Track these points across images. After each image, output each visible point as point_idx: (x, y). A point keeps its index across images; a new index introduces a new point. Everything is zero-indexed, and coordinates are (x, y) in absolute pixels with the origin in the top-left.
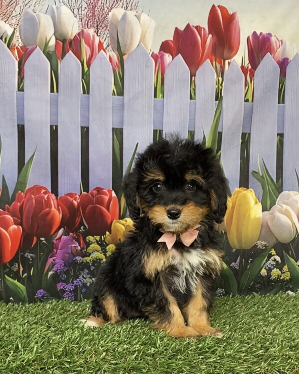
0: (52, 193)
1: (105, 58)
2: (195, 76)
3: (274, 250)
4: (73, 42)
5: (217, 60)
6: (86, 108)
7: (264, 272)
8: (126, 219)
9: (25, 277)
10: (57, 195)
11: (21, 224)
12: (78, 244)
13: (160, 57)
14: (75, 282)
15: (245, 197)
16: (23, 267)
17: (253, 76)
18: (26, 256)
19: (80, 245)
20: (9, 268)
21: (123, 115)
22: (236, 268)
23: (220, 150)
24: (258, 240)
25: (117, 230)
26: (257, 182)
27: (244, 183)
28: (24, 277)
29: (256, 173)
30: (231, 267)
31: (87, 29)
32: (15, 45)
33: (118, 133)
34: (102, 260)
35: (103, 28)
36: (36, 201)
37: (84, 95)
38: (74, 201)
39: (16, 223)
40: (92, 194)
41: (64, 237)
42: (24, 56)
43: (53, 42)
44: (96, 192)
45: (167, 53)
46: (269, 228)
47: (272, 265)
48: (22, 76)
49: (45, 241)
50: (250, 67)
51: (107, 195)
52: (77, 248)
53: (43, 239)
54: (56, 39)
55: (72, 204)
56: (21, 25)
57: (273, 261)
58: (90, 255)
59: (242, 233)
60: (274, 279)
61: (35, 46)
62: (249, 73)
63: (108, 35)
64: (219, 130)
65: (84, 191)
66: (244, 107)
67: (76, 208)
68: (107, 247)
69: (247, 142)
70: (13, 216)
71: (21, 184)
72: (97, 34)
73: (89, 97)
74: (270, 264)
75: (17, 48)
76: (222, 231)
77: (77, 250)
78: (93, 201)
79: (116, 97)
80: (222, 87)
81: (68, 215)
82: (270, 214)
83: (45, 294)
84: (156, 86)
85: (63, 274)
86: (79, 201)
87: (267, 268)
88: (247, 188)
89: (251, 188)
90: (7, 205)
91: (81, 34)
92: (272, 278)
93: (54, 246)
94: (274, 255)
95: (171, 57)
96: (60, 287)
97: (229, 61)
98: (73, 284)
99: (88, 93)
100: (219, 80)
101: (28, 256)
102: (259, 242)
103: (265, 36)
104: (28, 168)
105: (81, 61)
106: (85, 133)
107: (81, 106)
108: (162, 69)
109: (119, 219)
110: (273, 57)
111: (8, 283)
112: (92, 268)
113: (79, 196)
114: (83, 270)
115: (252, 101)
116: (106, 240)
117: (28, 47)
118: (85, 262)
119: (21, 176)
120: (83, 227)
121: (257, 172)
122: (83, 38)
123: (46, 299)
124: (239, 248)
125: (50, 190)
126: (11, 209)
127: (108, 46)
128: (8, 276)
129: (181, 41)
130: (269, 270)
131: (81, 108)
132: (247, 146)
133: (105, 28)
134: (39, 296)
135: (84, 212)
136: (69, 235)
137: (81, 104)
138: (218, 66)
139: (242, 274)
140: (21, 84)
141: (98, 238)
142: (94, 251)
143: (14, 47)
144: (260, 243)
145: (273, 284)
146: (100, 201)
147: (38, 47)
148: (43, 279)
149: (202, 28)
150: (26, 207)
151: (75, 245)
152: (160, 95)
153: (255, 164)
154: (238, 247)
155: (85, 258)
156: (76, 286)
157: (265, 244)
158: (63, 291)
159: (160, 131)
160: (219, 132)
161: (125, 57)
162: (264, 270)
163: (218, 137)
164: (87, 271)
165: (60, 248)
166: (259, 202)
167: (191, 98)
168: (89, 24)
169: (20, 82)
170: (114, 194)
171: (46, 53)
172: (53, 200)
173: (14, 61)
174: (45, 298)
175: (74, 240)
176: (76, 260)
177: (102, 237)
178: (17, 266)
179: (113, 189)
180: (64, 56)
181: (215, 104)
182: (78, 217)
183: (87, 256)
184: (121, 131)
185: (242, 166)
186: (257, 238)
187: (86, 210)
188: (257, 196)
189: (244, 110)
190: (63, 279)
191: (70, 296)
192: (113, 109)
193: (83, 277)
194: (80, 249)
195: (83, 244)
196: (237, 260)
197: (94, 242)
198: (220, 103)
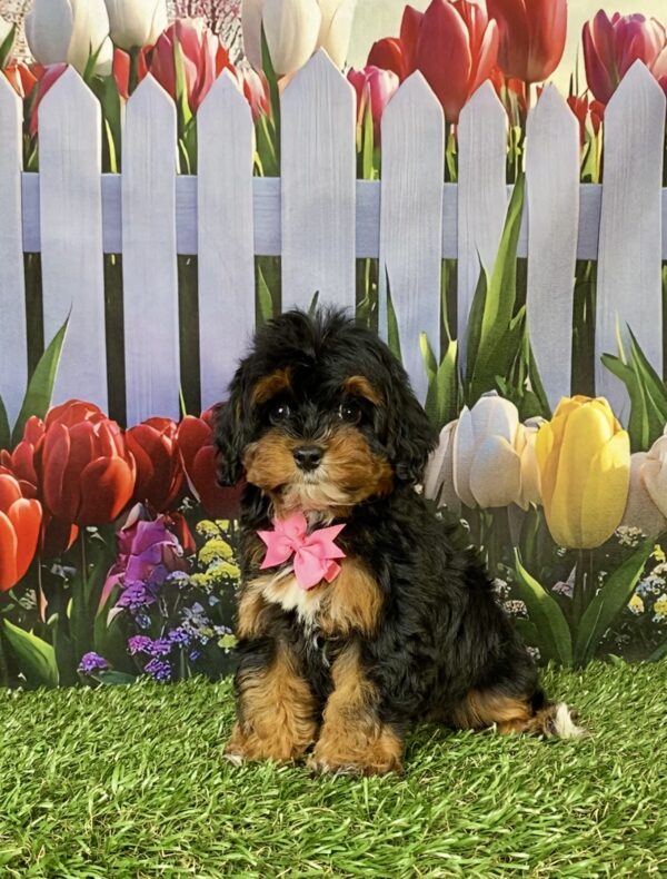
0: (111, 418)
1: (233, 87)
2: (456, 123)
3: (662, 549)
4: (155, 51)
5: (511, 81)
6: (189, 208)
7: (636, 604)
9: (54, 622)
10: (122, 424)
11: (39, 496)
12: (176, 540)
13: (369, 80)
14: (172, 634)
15: (587, 418)
16: (47, 598)
17: (602, 119)
18: (54, 571)
19: (181, 543)
20: (12, 601)
21: (280, 222)
22: (567, 594)
23: (524, 303)
24: (622, 524)
26: (617, 379)
27: (583, 383)
28: (49, 622)
29: (613, 358)
30: (555, 592)
31: (188, 18)
32: (16, 60)
33: (269, 270)
34: (236, 580)
35: (227, 15)
36: (72, 439)
37: (183, 176)
38: (165, 438)
39: (27, 494)
40: (207, 419)
41: (144, 525)
42: (37, 87)
43: (106, 55)
45: (386, 69)
46: (649, 496)
47: (656, 586)
48: (33, 134)
49: (97, 535)
50: (591, 98)
52: (174, 550)
53: (94, 529)
54: (115, 46)
55: (160, 445)
56: (30, 17)
57: (659, 575)
58: (206, 567)
59: (580, 507)
60: (662, 620)
61: (64, 64)
62: (589, 111)
63: (240, 31)
64: (520, 254)
65: (188, 413)
66: (581, 197)
67: (171, 453)
69: (590, 282)
70: (18, 477)
71: (35, 399)
72: (213, 29)
73: (196, 180)
74: (651, 582)
75: (20, 68)
76: (531, 506)
77: (174, 555)
78: (211, 436)
79: (263, 178)
80: (522, 150)
81: (152, 473)
82: (649, 458)
83: (101, 663)
84: (360, 150)
85: (143, 613)
86: (176, 437)
87: (645, 594)
88: (592, 395)
89: (600, 395)
90: (3, 451)
91: (174, 31)
92: (658, 617)
93: (121, 546)
94: (661, 561)
95: (396, 78)
96: (136, 646)
97: (540, 85)
98: (169, 638)
99: (194, 172)
100: (514, 133)
101: (58, 571)
102: (623, 529)
103: (628, 22)
104: (52, 358)
105: (175, 99)
106: (188, 269)
107: (177, 203)
108: (373, 108)
110: (651, 71)
111: (11, 638)
112: (213, 601)
113: (178, 425)
114: (190, 606)
115: (601, 181)
117: (46, 67)
118: (195, 585)
119: (34, 378)
120: (187, 499)
121: (616, 355)
122: (179, 40)
123: (104, 675)
124: (573, 547)
125: (105, 411)
126: (13, 458)
127: (240, 58)
128: (12, 622)
129: (419, 40)
130: (650, 600)
131: (177, 208)
132: (589, 293)
133: (232, 14)
134: (87, 667)
135: (189, 465)
136: (154, 519)
137: (177, 199)
138: (513, 97)
139: (582, 611)
140: (30, 156)
141: (224, 524)
142: (216, 559)
143: (13, 64)
144: (627, 533)
145: (660, 632)
147: (71, 66)
148: (97, 626)
149: (470, 5)
150: (48, 453)
151: (170, 543)
152: (370, 171)
153: (610, 335)
154: (571, 543)
155: (196, 576)
156: (175, 645)
157: (640, 535)
158: (144, 657)
159: (372, 260)
160: (519, 259)
161: (282, 83)
162: (639, 599)
163: (518, 273)
164: (202, 609)
165: (133, 550)
166: (623, 428)
167: (447, 178)
168: (194, 6)
169: (28, 148)
171: (90, 80)
172: (114, 436)
173: (14, 99)
174: (102, 672)
175: (168, 531)
176: (173, 579)
177: (236, 522)
178: (33, 596)
180: (135, 87)
181: (505, 192)
182: (176, 477)
183: (199, 571)
184: (277, 261)
185: (577, 343)
186: (619, 521)
187: (196, 460)
188: (618, 415)
189: (581, 204)
190: (144, 627)
191: (162, 669)
192: (254, 210)
193: (191, 621)
194: (182, 551)
195: (189, 539)
196: (569, 575)
197: (215, 536)
198: (520, 188)
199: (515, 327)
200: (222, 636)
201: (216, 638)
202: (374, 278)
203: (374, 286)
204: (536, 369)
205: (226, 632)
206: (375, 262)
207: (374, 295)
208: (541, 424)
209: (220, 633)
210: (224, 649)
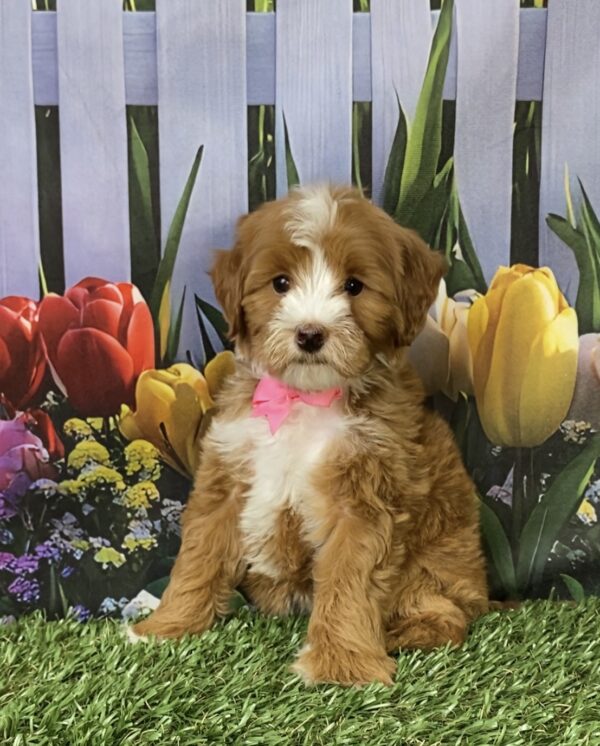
6: (48, 51)
7: (586, 512)
8: (175, 366)
12: (40, 443)
14: (39, 549)
15: (527, 291)
19: (46, 445)
21: (156, 66)
22: (505, 501)
23: (451, 154)
24: (568, 417)
25: (153, 398)
26: (565, 246)
27: (525, 251)
29: (560, 219)
30: (490, 498)
33: (143, 120)
34: (114, 485)
37: (41, 12)
38: (23, 320)
40: (73, 298)
44: (86, 291)
51: (117, 300)
52: (37, 454)
55: (17, 328)
58: (77, 472)
59: (519, 399)
64: (447, 95)
65: (49, 290)
66: (521, 24)
67: (30, 338)
68: (128, 449)
69: (533, 126)
73: (55, 16)
76: (461, 396)
77: (38, 461)
78: (79, 318)
79: (134, 12)
81: (9, 362)
86: (37, 318)
87: (596, 499)
88: (535, 264)
89: (544, 265)
98: (35, 554)
99: (53, 7)
102: (569, 424)
106: (48, 122)
107: (33, 44)
109: (158, 367)
112: (87, 509)
113: (37, 304)
114: (60, 516)
115: (545, 4)
116: (120, 429)
118: (65, 493)
120: (52, 393)
121: (564, 216)
124: (510, 445)
131: (33, 51)
132: (532, 141)
135: (52, 352)
136: (12, 417)
137: (33, 40)
141: (98, 423)
142: (89, 463)
144: (574, 427)
146: (99, 319)
151: (32, 446)
152: (262, 2)
153: (557, 193)
154: (508, 439)
155: (65, 483)
156: (43, 561)
157: (588, 430)
158: (8, 576)
159: (267, 108)
160: (445, 101)
162: (589, 505)
163: (443, 119)
164: (74, 519)
166: (570, 305)
167: (357, 7)
170: (137, 296)
175: (29, 432)
176: (37, 488)
177: (111, 420)
179: (133, 282)
181: (429, 19)
182: (37, 367)
183: (68, 477)
184: (153, 112)
185: (518, 201)
186: (565, 414)
187: (60, 347)
188: (564, 291)
189: (521, 32)
190: (5, 543)
191: (28, 589)
192: (125, 51)
193: (61, 534)
194: (47, 456)
195: (56, 441)
196: (505, 478)
197: (88, 437)
198: (447, 15)
199: (441, 183)
200: (99, 549)
201: (92, 551)
202: (270, 128)
203: (270, 137)
204: (467, 234)
205: (103, 544)
206: (270, 111)
207: (270, 149)
208: (474, 299)
209: (96, 545)
210: (101, 564)
